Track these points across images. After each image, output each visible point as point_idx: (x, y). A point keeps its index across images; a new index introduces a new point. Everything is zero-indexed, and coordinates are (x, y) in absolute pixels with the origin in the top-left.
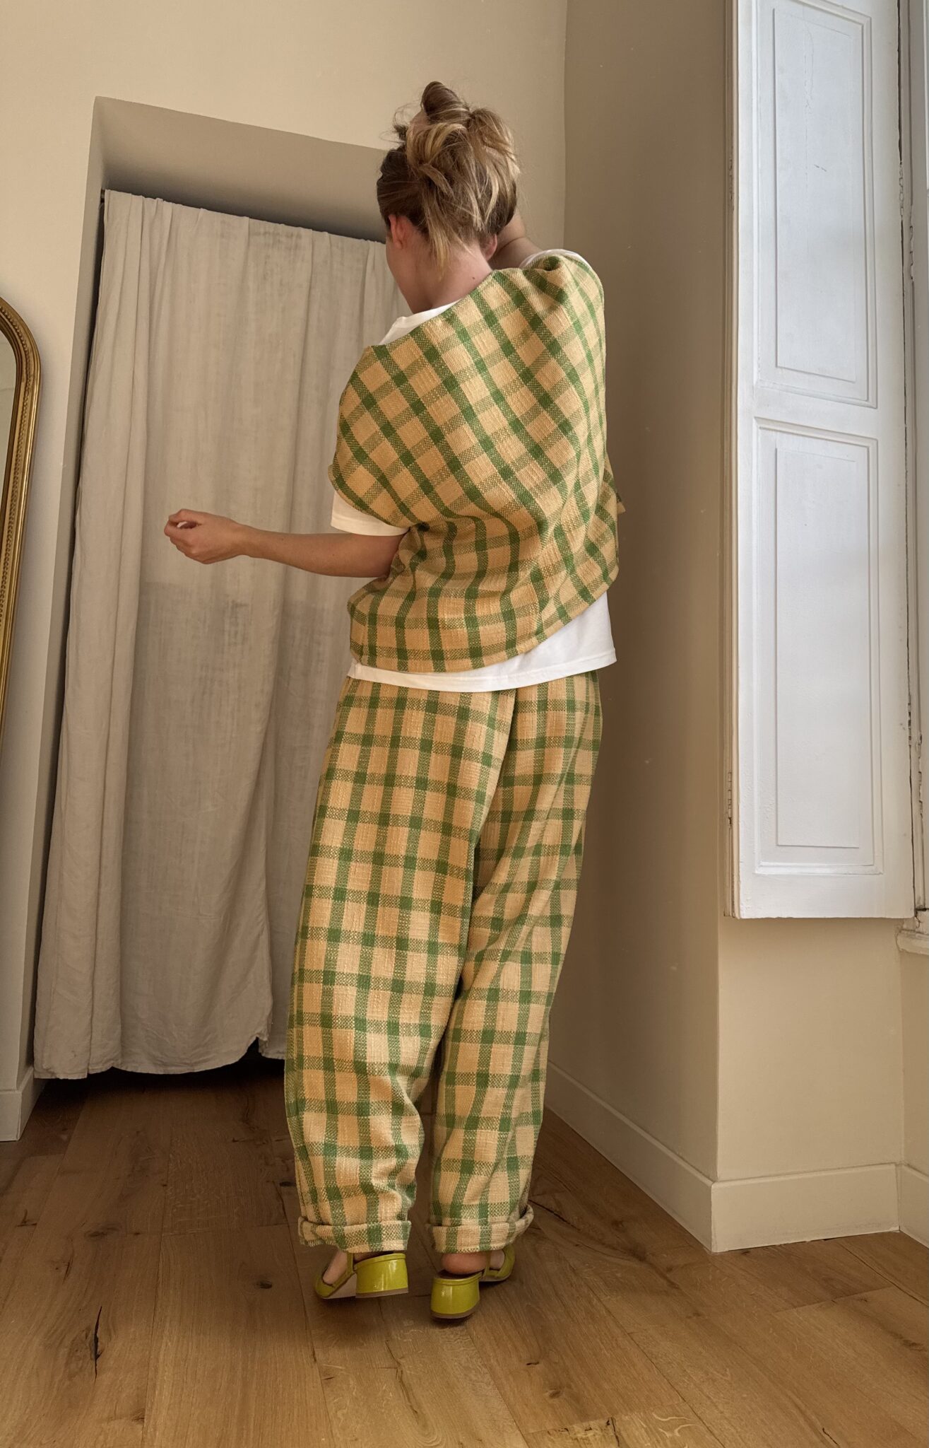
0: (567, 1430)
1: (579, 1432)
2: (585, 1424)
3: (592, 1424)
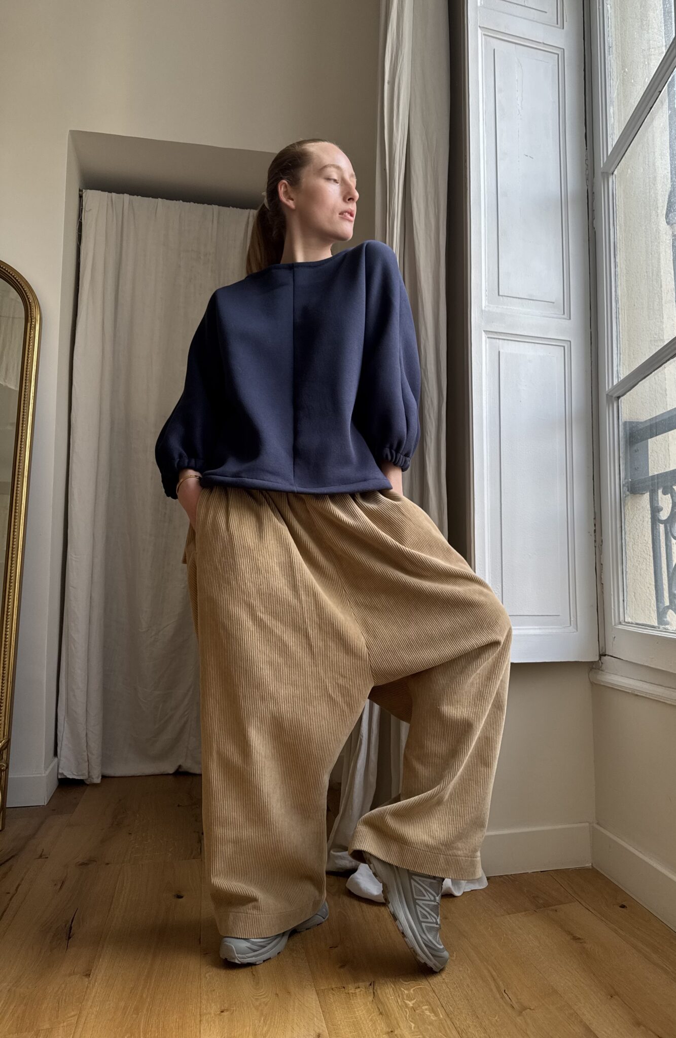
0: (344, 988)
1: (351, 990)
2: (356, 985)
3: (361, 984)
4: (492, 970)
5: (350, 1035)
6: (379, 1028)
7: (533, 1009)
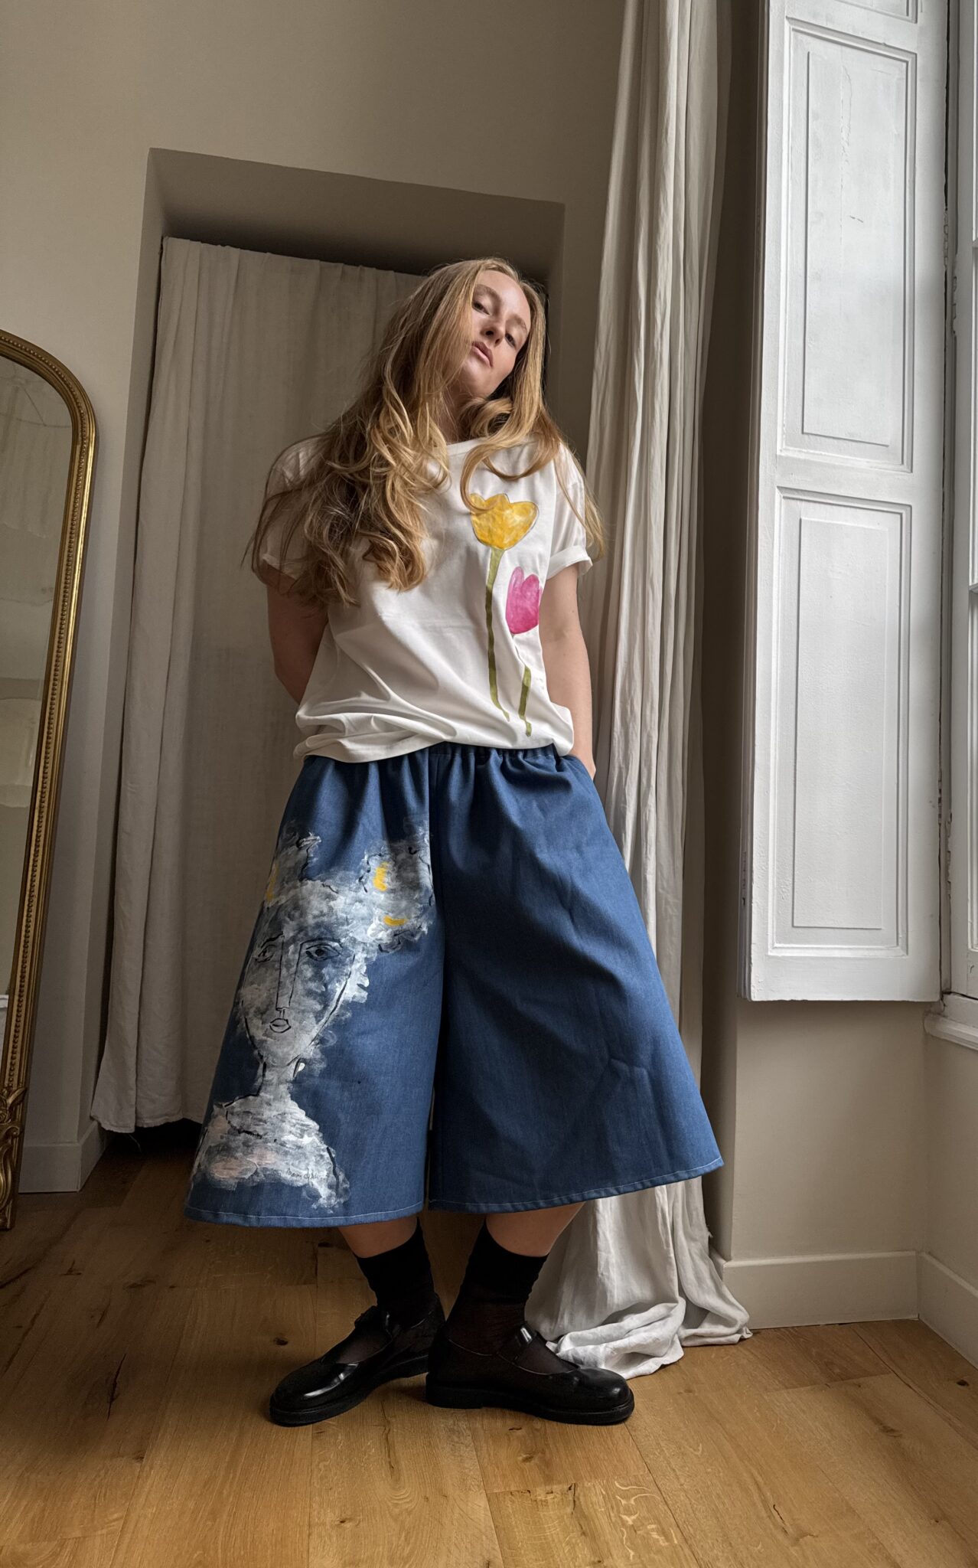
0: (529, 1492)
1: (540, 1495)
2: (548, 1488)
3: (556, 1488)
4: (756, 1474)
5: (535, 1564)
6: (580, 1556)
7: (817, 1537)
